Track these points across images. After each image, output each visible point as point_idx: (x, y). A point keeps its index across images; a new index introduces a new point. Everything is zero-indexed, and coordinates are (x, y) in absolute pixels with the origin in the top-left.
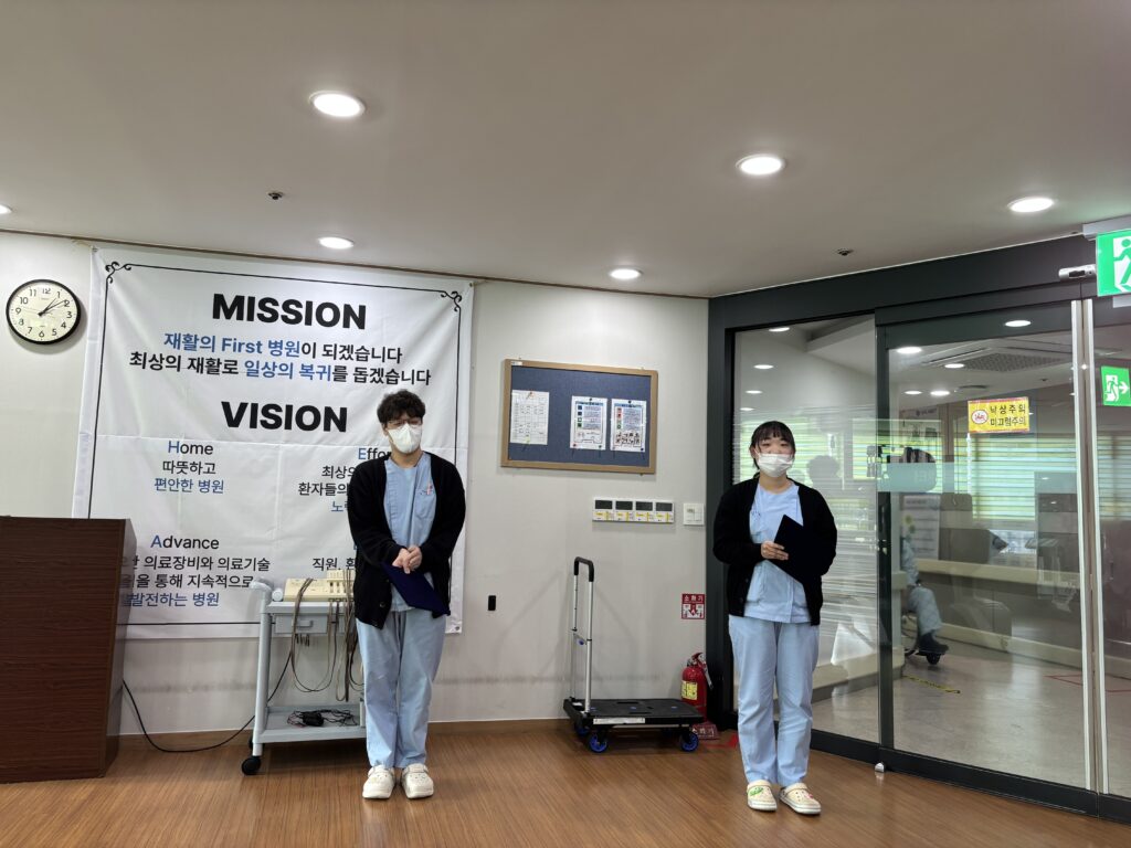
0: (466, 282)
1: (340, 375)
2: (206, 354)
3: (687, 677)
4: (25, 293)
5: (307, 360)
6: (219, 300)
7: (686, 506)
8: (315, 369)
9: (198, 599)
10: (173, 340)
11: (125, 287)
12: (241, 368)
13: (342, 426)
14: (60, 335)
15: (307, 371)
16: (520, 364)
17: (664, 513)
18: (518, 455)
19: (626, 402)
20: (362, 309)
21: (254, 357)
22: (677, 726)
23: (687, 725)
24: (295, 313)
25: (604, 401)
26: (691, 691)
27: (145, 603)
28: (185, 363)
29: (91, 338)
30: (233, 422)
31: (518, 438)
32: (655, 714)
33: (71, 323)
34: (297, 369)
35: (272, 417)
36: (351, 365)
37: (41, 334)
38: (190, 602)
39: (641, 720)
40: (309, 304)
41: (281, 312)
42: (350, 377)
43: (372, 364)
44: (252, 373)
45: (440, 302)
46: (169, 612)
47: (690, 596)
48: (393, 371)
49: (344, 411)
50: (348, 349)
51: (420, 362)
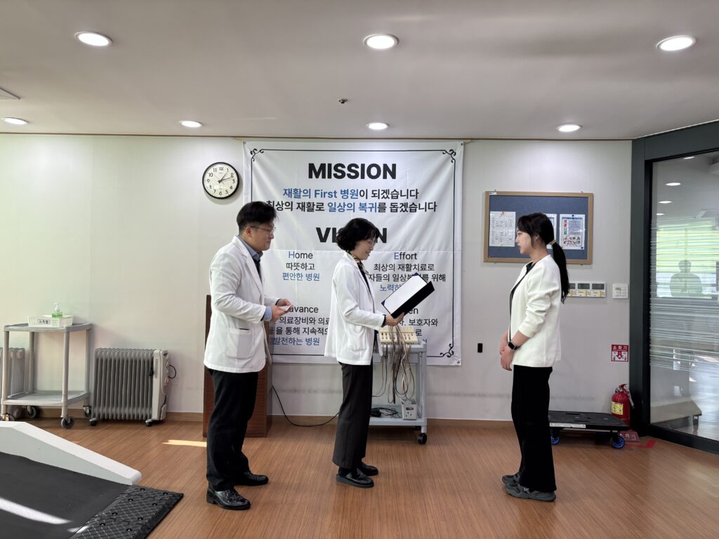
0: (459, 143)
1: (382, 208)
2: (305, 200)
3: (615, 400)
4: (211, 171)
5: (363, 200)
6: (312, 167)
7: (615, 286)
8: (368, 206)
9: (308, 341)
10: (288, 192)
11: (260, 163)
12: (326, 207)
13: (384, 240)
14: (230, 193)
15: (363, 207)
16: (495, 194)
17: (598, 291)
18: (494, 253)
19: (570, 216)
20: (394, 166)
21: (333, 200)
22: (609, 431)
23: (616, 431)
24: (355, 172)
26: (618, 409)
27: (281, 343)
28: (295, 206)
29: (245, 194)
30: (323, 239)
31: (494, 243)
32: (592, 423)
33: (235, 186)
34: (357, 206)
36: (388, 202)
37: (220, 193)
38: (304, 343)
39: (583, 426)
40: (363, 166)
41: (347, 171)
42: (388, 210)
43: (401, 200)
44: (332, 210)
45: (442, 157)
46: (293, 348)
47: (617, 346)
48: (413, 204)
49: (385, 230)
50: (387, 192)
51: (430, 197)
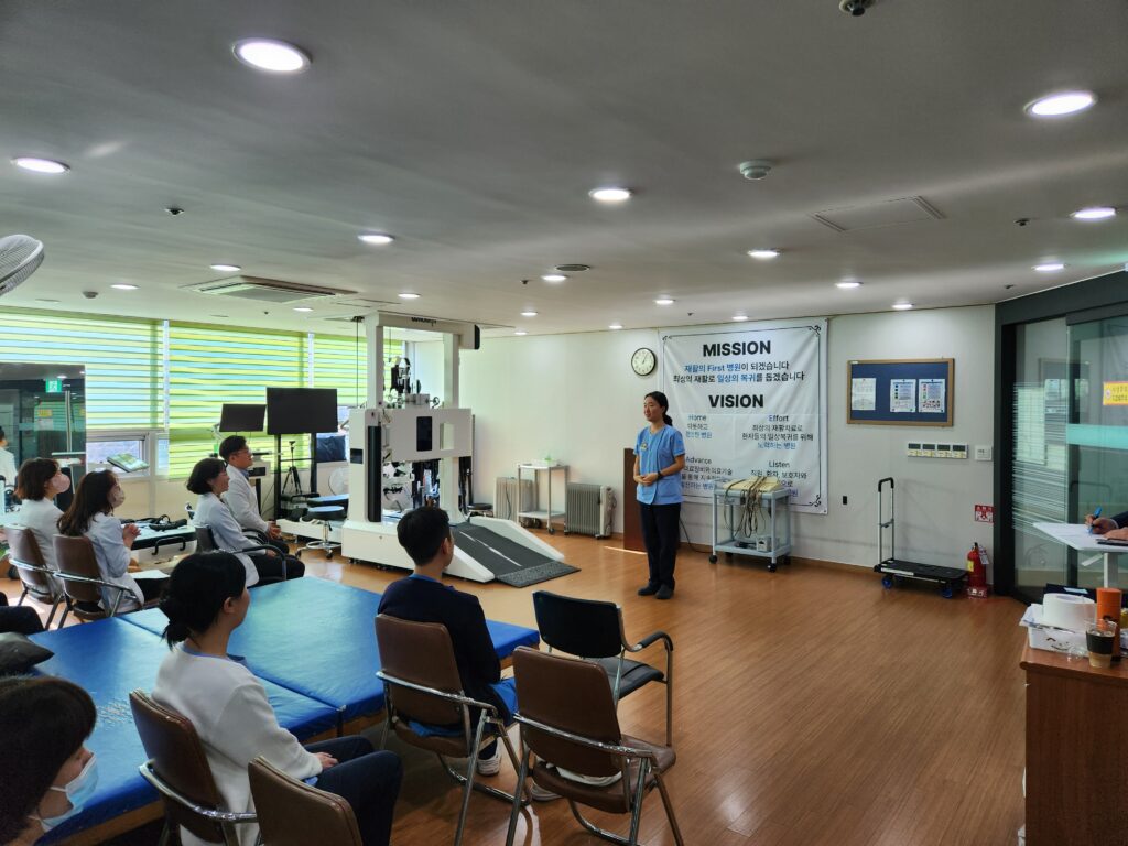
0: (823, 319)
1: (759, 378)
2: (701, 373)
3: (969, 557)
4: (637, 354)
5: (744, 372)
6: (705, 347)
7: (977, 448)
8: (748, 376)
9: (704, 485)
10: (688, 368)
11: (670, 347)
12: (716, 379)
13: (761, 404)
14: (650, 371)
15: (744, 377)
16: (857, 363)
17: (959, 452)
18: (856, 416)
19: (930, 380)
20: (769, 343)
21: (721, 373)
24: (738, 349)
25: (914, 381)
28: (693, 379)
29: (659, 371)
30: (714, 405)
31: (857, 407)
33: (653, 366)
34: (740, 376)
35: (730, 401)
36: (764, 373)
37: (644, 372)
38: (702, 487)
40: (744, 344)
41: (732, 350)
42: (764, 379)
43: (775, 371)
44: (721, 381)
45: (809, 333)
46: (695, 491)
47: (981, 507)
48: (785, 374)
49: (761, 396)
50: (762, 364)
51: (798, 368)
